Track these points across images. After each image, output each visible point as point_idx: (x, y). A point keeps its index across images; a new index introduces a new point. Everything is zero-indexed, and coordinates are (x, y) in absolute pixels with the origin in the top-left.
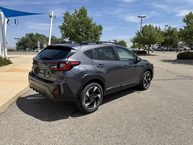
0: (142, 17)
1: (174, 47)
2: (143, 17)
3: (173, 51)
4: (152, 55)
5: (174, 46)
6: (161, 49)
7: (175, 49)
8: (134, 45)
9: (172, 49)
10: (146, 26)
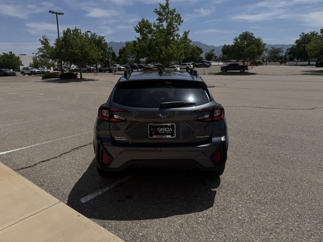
0: (56, 13)
1: (105, 66)
2: (59, 14)
3: (105, 72)
4: (89, 80)
5: (105, 64)
6: (85, 69)
7: (107, 68)
8: (35, 62)
9: (103, 68)
10: (68, 30)
